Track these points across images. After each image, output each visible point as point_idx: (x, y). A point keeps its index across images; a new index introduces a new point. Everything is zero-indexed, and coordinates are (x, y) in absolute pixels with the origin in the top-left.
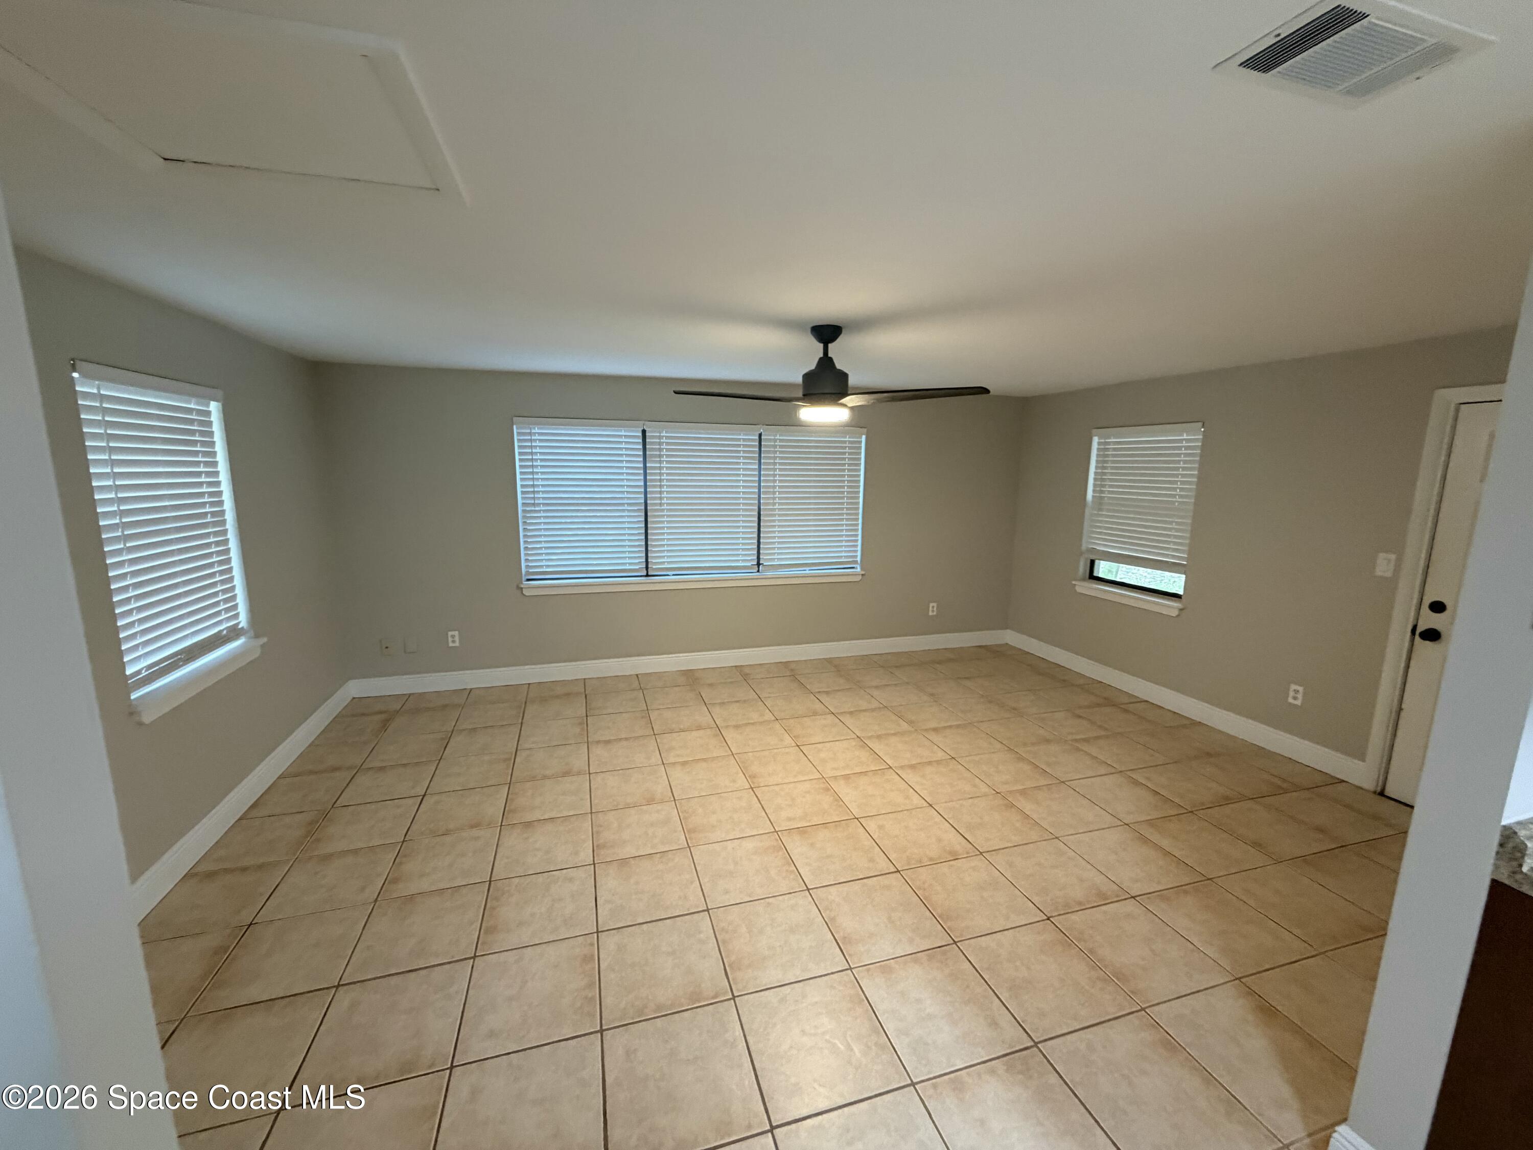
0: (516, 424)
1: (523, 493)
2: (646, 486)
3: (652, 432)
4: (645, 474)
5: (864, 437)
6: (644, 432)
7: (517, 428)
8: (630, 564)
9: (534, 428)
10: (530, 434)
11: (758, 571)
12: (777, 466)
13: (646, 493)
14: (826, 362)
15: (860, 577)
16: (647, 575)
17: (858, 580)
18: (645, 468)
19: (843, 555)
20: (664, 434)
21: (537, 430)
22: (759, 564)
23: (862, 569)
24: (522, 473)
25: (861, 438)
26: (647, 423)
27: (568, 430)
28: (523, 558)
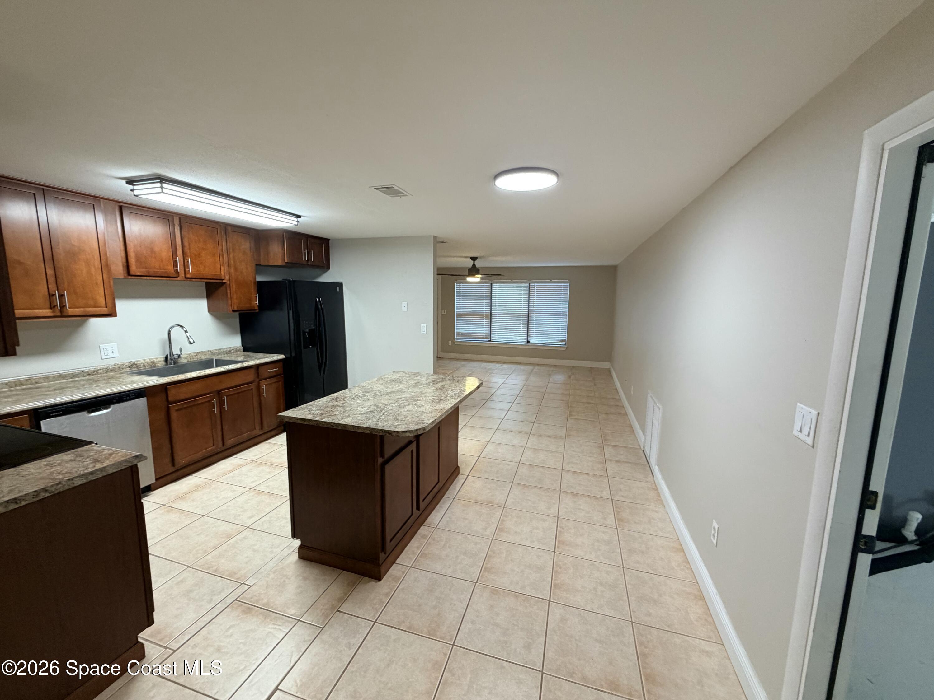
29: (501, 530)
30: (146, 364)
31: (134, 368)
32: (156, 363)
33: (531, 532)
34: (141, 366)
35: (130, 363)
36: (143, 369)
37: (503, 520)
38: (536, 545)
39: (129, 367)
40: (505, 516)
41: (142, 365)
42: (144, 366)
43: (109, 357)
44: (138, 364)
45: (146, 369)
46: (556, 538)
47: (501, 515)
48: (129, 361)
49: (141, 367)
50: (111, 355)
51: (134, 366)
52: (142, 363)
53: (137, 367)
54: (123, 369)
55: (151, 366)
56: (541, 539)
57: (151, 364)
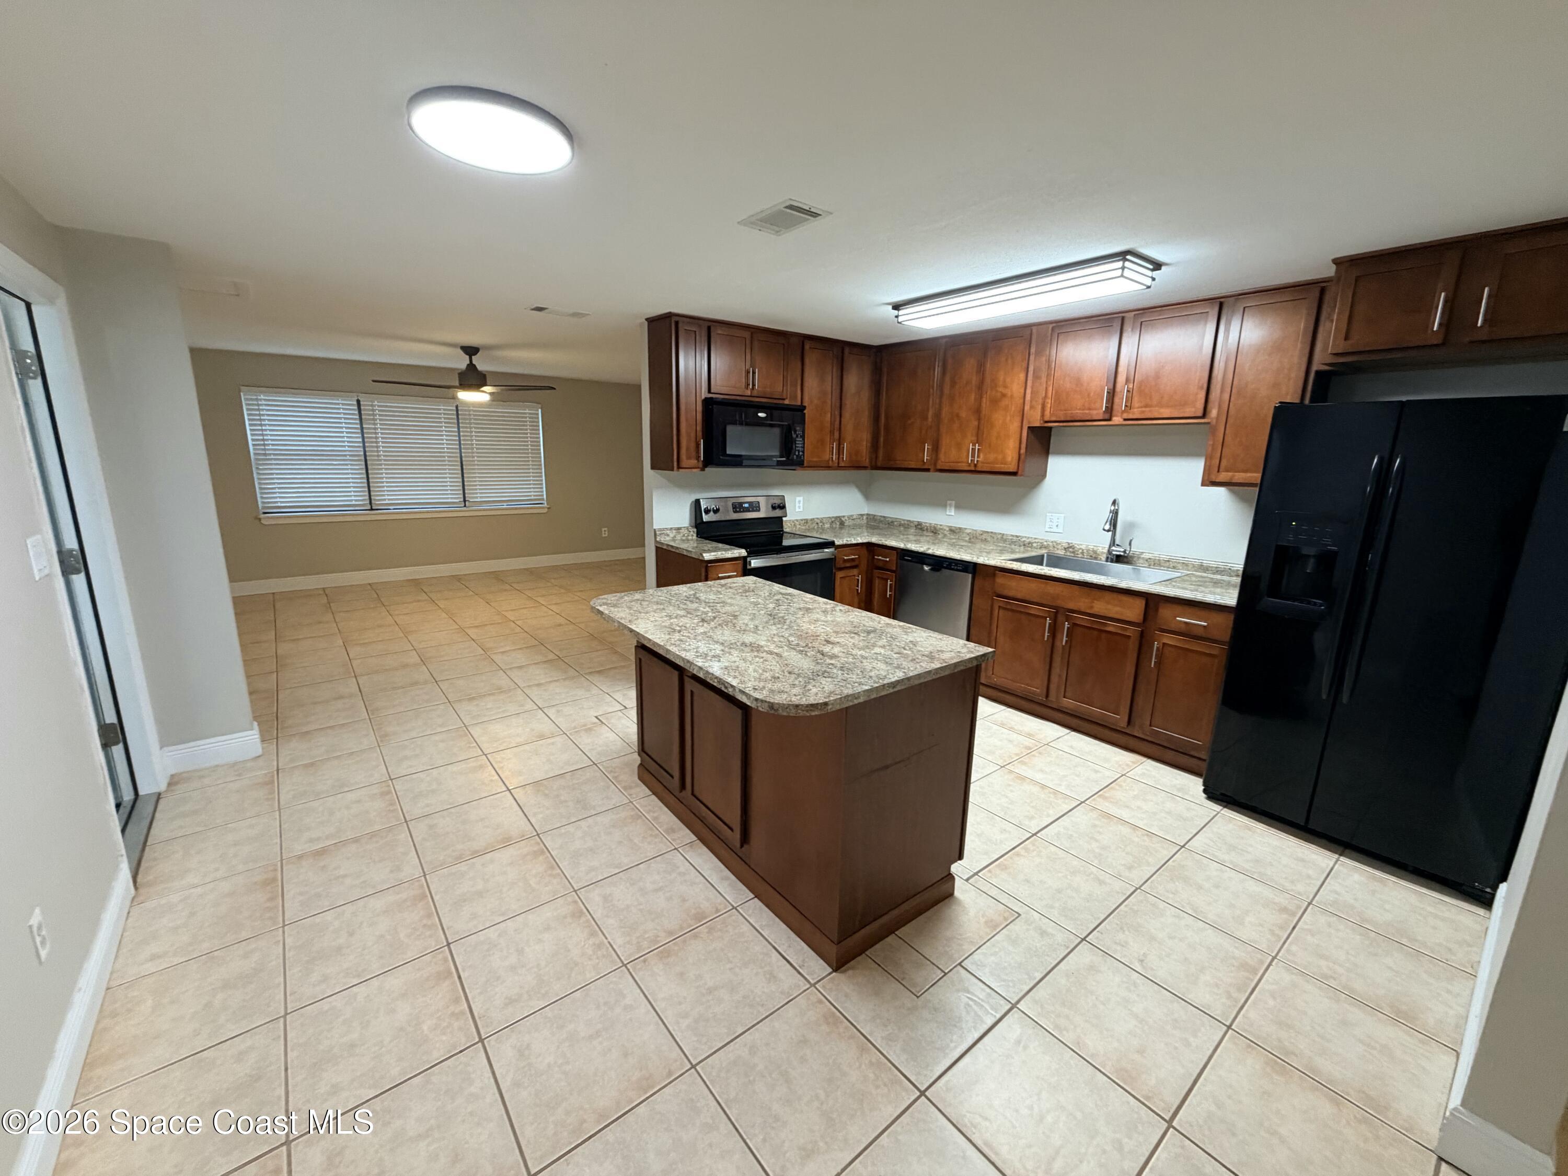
0: (243, 392)
1: (254, 445)
2: (364, 442)
3: (364, 401)
4: (363, 433)
5: (540, 410)
6: (358, 401)
7: (244, 395)
8: (356, 500)
9: (260, 396)
10: (257, 400)
11: (465, 506)
12: (473, 430)
13: (364, 447)
14: (471, 366)
15: (546, 509)
16: (372, 509)
17: (545, 512)
18: (362, 428)
19: (533, 494)
20: (376, 403)
21: (262, 397)
22: (465, 501)
23: (547, 504)
24: (250, 425)
25: (538, 411)
26: (360, 394)
27: (288, 397)
28: (259, 495)
29: (577, 915)
30: (1085, 551)
31: (1070, 552)
32: (1099, 555)
33: (520, 952)
34: (1079, 553)
35: (1069, 543)
36: (1081, 557)
37: (593, 934)
38: (492, 934)
39: (1065, 549)
40: (599, 946)
41: (1080, 551)
42: (1082, 553)
43: (1052, 530)
44: (1076, 549)
45: (1083, 558)
46: (459, 977)
47: (609, 942)
48: (1070, 542)
49: (1077, 554)
50: (1055, 529)
51: (1071, 550)
52: (1080, 549)
53: (1073, 552)
54: (1058, 549)
55: (1091, 556)
56: (488, 950)
57: (1092, 553)
